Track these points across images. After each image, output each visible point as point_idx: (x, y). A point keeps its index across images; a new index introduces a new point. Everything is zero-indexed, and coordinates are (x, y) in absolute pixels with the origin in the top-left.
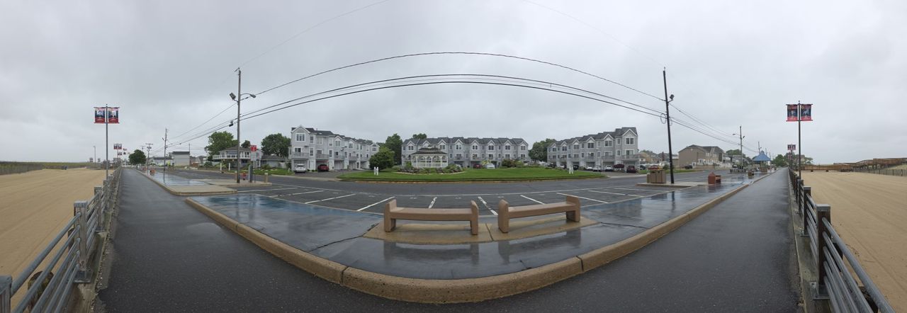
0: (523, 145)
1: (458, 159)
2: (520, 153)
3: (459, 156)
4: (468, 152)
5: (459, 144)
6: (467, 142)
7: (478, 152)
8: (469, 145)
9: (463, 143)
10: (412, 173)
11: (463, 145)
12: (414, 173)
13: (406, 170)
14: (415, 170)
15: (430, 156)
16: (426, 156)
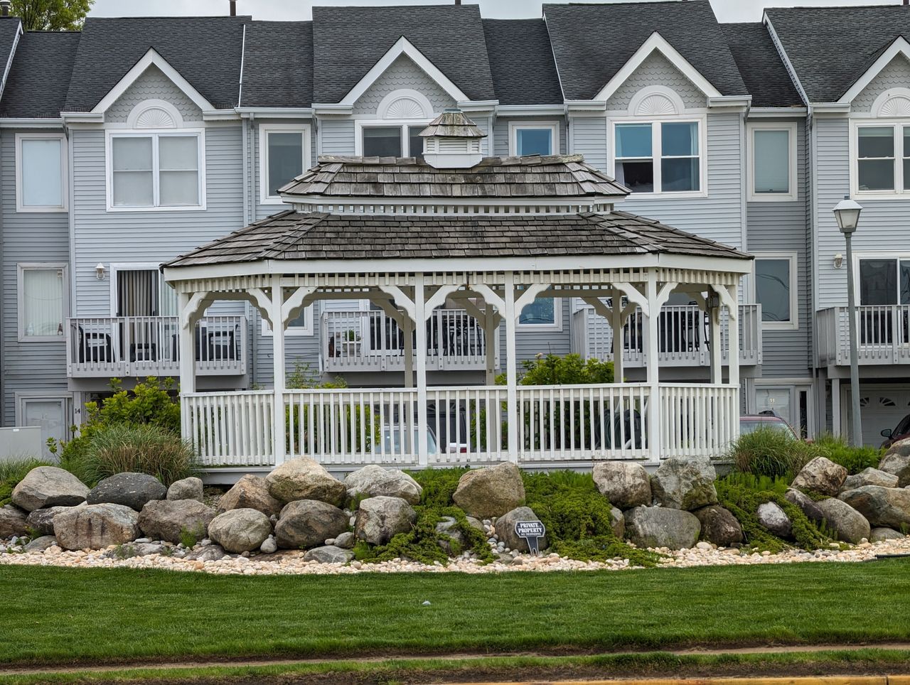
8: (804, 123)
9: (712, 93)
10: (255, 551)
11: (717, 113)
12: (284, 547)
13: (125, 518)
14: (292, 511)
15: (479, 286)
16: (419, 285)
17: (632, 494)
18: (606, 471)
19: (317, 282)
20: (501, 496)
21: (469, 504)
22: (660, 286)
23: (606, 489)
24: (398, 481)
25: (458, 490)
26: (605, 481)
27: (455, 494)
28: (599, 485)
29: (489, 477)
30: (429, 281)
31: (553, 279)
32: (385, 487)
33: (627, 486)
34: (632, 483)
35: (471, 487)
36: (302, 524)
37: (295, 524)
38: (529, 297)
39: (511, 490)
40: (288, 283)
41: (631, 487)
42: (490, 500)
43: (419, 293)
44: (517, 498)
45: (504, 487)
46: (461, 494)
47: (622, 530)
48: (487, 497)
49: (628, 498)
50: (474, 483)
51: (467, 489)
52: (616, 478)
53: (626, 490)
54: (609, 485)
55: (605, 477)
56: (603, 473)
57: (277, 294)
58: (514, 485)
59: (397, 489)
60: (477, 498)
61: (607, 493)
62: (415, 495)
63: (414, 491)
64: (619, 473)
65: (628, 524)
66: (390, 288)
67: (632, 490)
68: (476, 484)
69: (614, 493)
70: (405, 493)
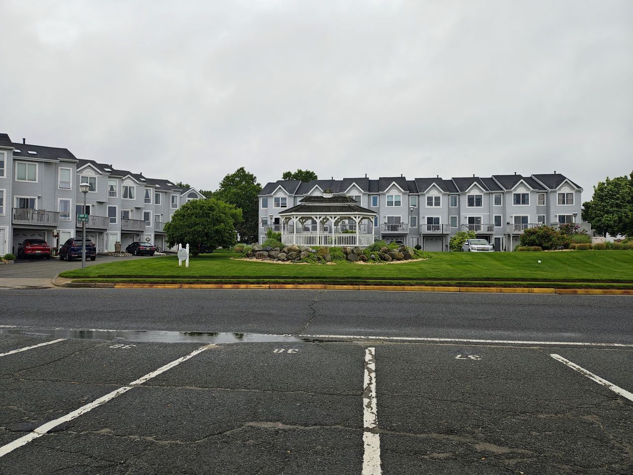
0: (566, 190)
1: (394, 228)
2: (557, 210)
3: (394, 223)
4: (418, 212)
5: (395, 193)
6: (414, 187)
7: (441, 213)
8: (419, 196)
9: (403, 191)
10: (283, 260)
11: (403, 194)
12: (288, 260)
13: (266, 253)
14: (290, 253)
15: (328, 217)
16: (318, 216)
19: (301, 216)
20: (325, 252)
22: (359, 217)
24: (308, 249)
25: (318, 251)
28: (342, 250)
30: (320, 216)
31: (340, 216)
32: (306, 250)
35: (320, 250)
36: (291, 256)
37: (290, 256)
38: (336, 219)
40: (297, 216)
42: (323, 252)
43: (318, 218)
44: (328, 252)
47: (345, 258)
49: (348, 253)
53: (348, 251)
54: (344, 250)
57: (295, 218)
60: (321, 252)
61: (344, 252)
64: (346, 248)
65: (347, 257)
66: (313, 217)
70: (310, 251)
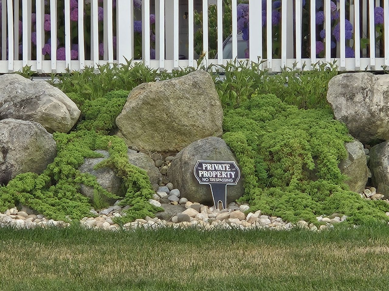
17: (382, 120)
18: (345, 86)
20: (185, 121)
21: (140, 132)
23: (344, 113)
24: (38, 98)
25: (124, 112)
26: (342, 101)
27: (118, 117)
28: (334, 107)
29: (167, 93)
32: (21, 106)
33: (374, 108)
34: (382, 104)
35: (141, 108)
39: (200, 112)
41: (381, 110)
42: (170, 128)
44: (208, 125)
45: (190, 107)
46: (127, 117)
48: (164, 123)
49: (378, 127)
50: (145, 103)
51: (137, 111)
52: (359, 97)
53: (372, 114)
54: (347, 107)
55: (344, 95)
56: (340, 90)
58: (206, 104)
59: (35, 109)
60: (150, 123)
61: (345, 119)
62: (64, 118)
63: (62, 112)
64: (363, 89)
67: (382, 114)
68: (148, 103)
69: (354, 120)
70: (47, 115)
